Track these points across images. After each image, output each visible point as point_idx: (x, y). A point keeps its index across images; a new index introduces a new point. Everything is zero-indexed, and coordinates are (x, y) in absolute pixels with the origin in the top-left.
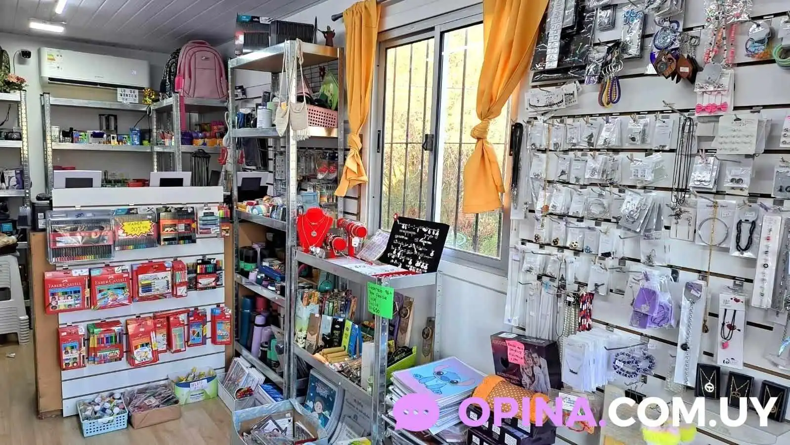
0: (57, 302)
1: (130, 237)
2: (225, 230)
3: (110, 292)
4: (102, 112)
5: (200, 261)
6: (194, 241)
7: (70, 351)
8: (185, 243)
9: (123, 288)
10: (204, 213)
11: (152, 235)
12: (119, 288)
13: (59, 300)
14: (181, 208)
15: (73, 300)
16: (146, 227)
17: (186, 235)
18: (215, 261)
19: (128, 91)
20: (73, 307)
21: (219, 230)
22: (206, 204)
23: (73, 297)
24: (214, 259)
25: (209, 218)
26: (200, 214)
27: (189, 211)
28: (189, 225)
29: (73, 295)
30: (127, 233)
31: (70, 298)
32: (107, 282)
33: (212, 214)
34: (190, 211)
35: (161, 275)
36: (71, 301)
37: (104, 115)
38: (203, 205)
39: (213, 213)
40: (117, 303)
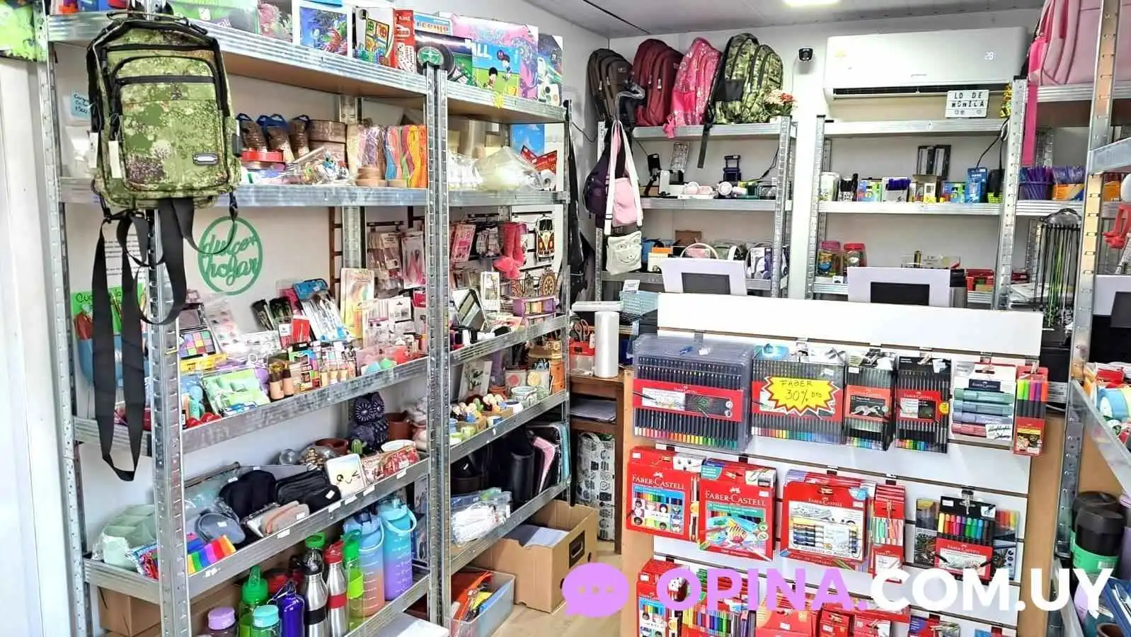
0: (643, 511)
1: (783, 410)
2: (1027, 436)
3: (730, 522)
4: (925, 141)
5: (951, 504)
6: (944, 449)
7: (651, 615)
8: (915, 448)
9: (758, 520)
10: (971, 381)
11: (830, 415)
12: (750, 519)
13: (646, 508)
14: (915, 360)
15: (669, 515)
16: (820, 395)
17: (922, 428)
18: (993, 511)
19: (967, 94)
20: (668, 530)
21: (1009, 433)
22: (985, 357)
23: (670, 510)
24: (991, 506)
25: (985, 396)
26: (959, 382)
27: (937, 370)
28: (932, 404)
29: (669, 505)
30: (777, 401)
31: (663, 509)
32: (726, 498)
33: (995, 387)
34: (938, 367)
35: (838, 512)
36: (665, 517)
37: (925, 147)
38: (978, 358)
39: (998, 384)
40: (741, 549)
